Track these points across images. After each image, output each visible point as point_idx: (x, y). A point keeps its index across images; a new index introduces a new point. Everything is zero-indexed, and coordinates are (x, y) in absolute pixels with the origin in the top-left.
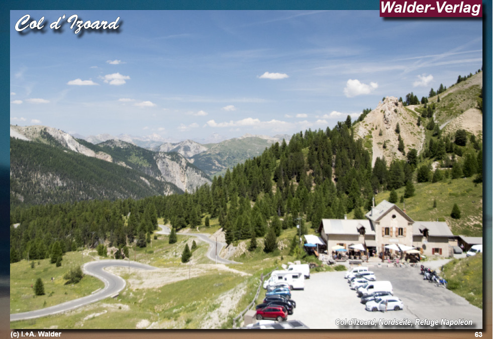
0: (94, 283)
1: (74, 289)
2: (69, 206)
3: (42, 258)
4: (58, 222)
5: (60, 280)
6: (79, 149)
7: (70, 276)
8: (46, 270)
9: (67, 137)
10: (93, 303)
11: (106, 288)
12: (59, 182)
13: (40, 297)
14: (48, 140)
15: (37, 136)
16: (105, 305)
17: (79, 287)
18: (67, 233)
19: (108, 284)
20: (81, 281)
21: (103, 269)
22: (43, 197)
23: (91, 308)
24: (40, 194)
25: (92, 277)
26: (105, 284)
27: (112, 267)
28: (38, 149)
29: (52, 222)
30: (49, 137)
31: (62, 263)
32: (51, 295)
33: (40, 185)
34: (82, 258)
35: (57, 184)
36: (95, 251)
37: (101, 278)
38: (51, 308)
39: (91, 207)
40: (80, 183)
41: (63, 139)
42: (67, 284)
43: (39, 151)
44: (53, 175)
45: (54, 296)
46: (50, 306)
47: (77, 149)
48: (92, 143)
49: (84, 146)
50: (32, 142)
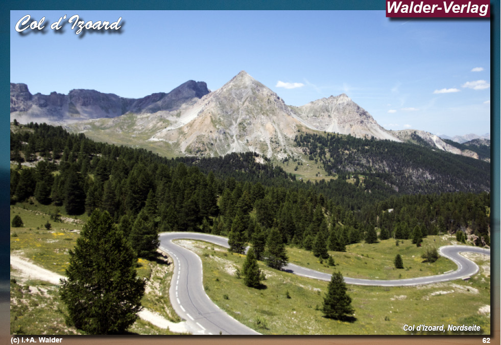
0: (448, 265)
1: (430, 267)
2: (436, 197)
3: (407, 239)
4: (424, 210)
5: (417, 258)
6: (446, 148)
7: (427, 256)
8: (408, 248)
9: (435, 139)
10: (444, 282)
11: (459, 270)
12: (428, 176)
13: (399, 270)
14: (417, 141)
15: (408, 138)
16: (454, 285)
17: (434, 266)
18: (432, 220)
19: (460, 267)
20: (437, 262)
21: (458, 253)
22: (415, 188)
23: (441, 286)
24: (412, 186)
25: (447, 259)
26: (458, 267)
27: (468, 253)
28: (409, 149)
29: (419, 208)
30: (419, 139)
31: (422, 244)
32: (408, 270)
33: (411, 179)
34: (440, 241)
35: (427, 178)
36: (454, 237)
37: (455, 261)
38: (405, 280)
39: (455, 198)
40: (448, 177)
41: (431, 140)
42: (424, 262)
43: (410, 150)
44: (423, 170)
45: (411, 271)
46: (404, 278)
47: (444, 148)
48: (459, 142)
49: (450, 146)
50: (404, 143)
